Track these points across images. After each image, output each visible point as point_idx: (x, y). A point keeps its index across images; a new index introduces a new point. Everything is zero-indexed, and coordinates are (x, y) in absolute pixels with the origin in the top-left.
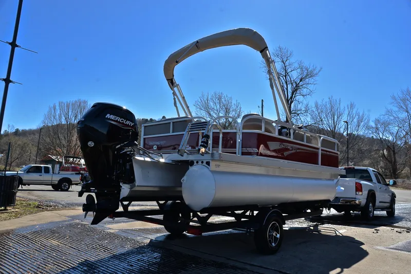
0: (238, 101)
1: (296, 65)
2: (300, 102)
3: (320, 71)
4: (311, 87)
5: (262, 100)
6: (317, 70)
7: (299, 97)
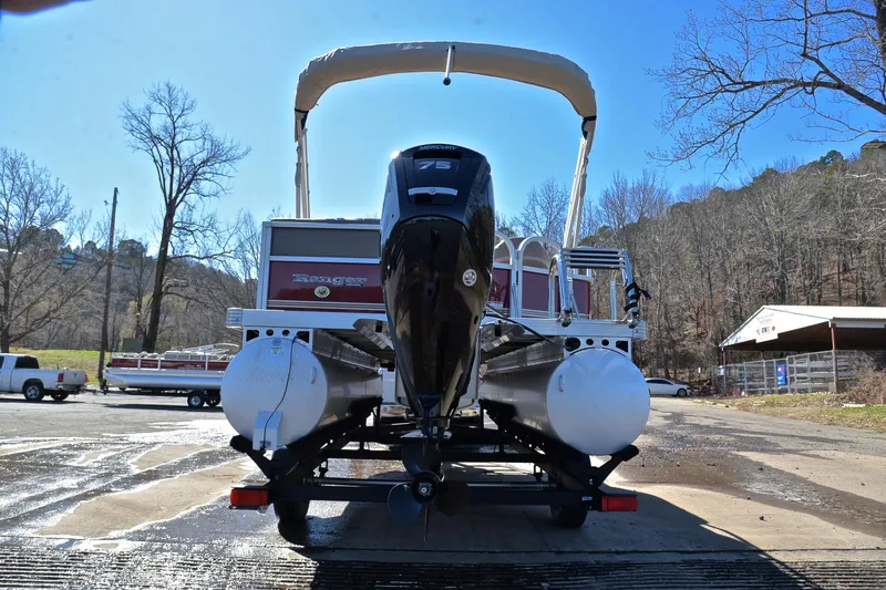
0: (60, 182)
1: (197, 131)
2: (194, 207)
3: (246, 153)
4: (224, 181)
5: (116, 190)
6: (240, 152)
7: (192, 198)
